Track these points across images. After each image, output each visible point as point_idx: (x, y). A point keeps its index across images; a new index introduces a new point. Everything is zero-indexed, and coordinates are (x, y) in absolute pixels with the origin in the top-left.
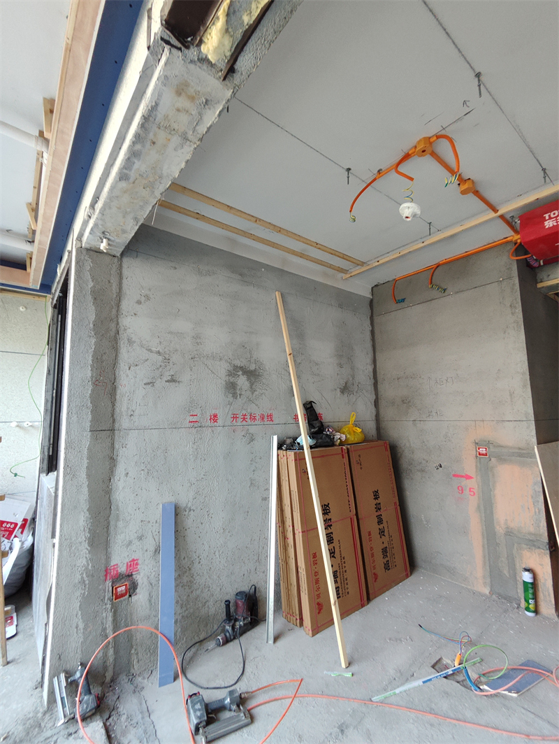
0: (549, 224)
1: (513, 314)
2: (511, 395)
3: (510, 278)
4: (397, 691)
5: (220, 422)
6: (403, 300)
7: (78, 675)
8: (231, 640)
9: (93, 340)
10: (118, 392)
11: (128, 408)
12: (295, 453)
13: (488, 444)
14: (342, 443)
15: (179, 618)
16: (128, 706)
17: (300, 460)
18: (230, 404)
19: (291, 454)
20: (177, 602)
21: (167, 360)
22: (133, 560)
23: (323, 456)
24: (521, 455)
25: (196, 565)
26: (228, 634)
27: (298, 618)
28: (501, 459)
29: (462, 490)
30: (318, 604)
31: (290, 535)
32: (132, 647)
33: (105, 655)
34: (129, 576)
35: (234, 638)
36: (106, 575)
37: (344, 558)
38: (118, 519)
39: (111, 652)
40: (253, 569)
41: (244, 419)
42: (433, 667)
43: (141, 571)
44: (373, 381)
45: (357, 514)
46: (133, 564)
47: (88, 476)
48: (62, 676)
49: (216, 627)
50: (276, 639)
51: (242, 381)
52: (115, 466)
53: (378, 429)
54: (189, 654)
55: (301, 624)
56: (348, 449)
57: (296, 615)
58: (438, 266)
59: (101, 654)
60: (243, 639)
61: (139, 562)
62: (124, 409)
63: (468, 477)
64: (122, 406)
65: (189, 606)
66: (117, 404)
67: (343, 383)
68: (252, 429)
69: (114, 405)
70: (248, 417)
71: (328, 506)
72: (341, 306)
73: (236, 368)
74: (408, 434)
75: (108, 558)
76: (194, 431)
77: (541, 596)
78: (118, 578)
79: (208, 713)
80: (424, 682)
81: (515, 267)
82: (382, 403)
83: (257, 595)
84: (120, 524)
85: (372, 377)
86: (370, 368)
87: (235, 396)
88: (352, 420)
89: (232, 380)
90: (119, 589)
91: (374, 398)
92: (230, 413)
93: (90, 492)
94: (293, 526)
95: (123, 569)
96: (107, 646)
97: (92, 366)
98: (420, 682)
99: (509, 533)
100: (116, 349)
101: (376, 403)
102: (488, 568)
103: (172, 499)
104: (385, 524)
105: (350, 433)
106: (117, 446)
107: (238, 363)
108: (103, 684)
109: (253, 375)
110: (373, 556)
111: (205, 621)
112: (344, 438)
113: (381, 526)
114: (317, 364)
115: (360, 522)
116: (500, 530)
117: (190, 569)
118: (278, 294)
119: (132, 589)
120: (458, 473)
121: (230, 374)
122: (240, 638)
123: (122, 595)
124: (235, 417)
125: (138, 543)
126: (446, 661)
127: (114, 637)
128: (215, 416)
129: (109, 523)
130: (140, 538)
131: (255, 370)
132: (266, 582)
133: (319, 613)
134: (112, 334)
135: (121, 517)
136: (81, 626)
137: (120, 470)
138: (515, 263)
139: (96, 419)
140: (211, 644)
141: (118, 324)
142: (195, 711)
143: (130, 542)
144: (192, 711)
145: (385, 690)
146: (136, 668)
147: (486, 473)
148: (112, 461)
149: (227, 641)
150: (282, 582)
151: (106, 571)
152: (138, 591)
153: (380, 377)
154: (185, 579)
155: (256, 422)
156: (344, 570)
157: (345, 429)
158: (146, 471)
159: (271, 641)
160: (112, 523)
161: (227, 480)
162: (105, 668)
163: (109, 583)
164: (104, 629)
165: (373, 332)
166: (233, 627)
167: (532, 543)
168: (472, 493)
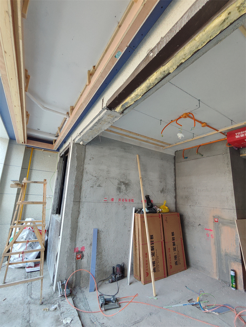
0: (237, 137)
1: (228, 167)
2: (227, 199)
3: (227, 153)
4: (173, 306)
5: (114, 201)
6: (187, 158)
7: (65, 282)
8: (114, 282)
9: (76, 172)
10: (82, 189)
11: (85, 195)
12: (141, 215)
13: (218, 217)
14: (160, 212)
15: (97, 270)
16: (80, 296)
17: (142, 217)
18: (118, 195)
19: (139, 215)
20: (96, 264)
21: (98, 179)
22: (83, 247)
23: (151, 217)
24: (231, 223)
25: (103, 252)
26: (113, 279)
27: (139, 277)
28: (224, 224)
29: (208, 235)
30: (147, 273)
31: (138, 245)
32: (81, 277)
33: (73, 278)
34: (81, 252)
35: (115, 281)
36: (74, 251)
37: (158, 257)
38: (79, 232)
39: (74, 277)
40: (123, 257)
41: (123, 201)
42: (189, 301)
43: (85, 251)
44: (174, 188)
45: (164, 240)
46: (83, 248)
47: (71, 217)
48: (60, 282)
49: (109, 276)
50: (130, 284)
51: (123, 187)
52: (79, 214)
53: (176, 207)
54: (99, 284)
55: (140, 280)
56: (162, 215)
57: (139, 276)
58: (200, 146)
59: (71, 277)
60: (119, 282)
61: (85, 248)
62: (84, 195)
63: (211, 230)
64: (83, 194)
65: (100, 266)
66: (82, 194)
67: (161, 188)
68: (126, 205)
69: (80, 194)
70: (125, 200)
71: (152, 236)
72: (162, 159)
73: (121, 182)
74: (188, 211)
75: (75, 245)
76: (105, 204)
77: (238, 282)
78: (78, 252)
79: (105, 302)
80: (183, 305)
81: (229, 149)
82: (178, 198)
83: (125, 267)
84: (80, 234)
85: (174, 187)
86: (173, 183)
87: (120, 192)
88: (165, 204)
89: (119, 186)
90: (78, 256)
91: (175, 195)
92: (118, 198)
93: (72, 222)
94: (139, 242)
95: (80, 249)
96: (73, 275)
97: (75, 181)
98: (182, 305)
99: (226, 255)
100: (82, 175)
101: (176, 197)
102: (218, 268)
103: (97, 227)
104: (176, 246)
105: (163, 209)
106: (80, 207)
107: (122, 180)
108: (71, 288)
109: (127, 185)
110: (170, 258)
111: (105, 273)
112: (160, 210)
113: (174, 247)
114: (151, 181)
115: (166, 244)
116: (223, 253)
117: (101, 253)
118: (137, 156)
119: (82, 257)
120: (207, 228)
121: (119, 184)
122: (118, 282)
123: (79, 258)
124: (120, 200)
125: (85, 241)
126: (194, 300)
127: (76, 272)
128: (113, 199)
129: (76, 233)
130: (86, 240)
131: (128, 183)
132: (128, 262)
133: (147, 276)
134: (82, 170)
135: (80, 232)
136: (66, 266)
137: (81, 216)
138: (229, 148)
139: (75, 198)
140: (107, 282)
141: (83, 167)
142: (101, 300)
143: (83, 240)
144: (100, 300)
145: (168, 305)
146: (82, 285)
147: (218, 229)
148: (79, 212)
149: (113, 282)
150: (134, 263)
151: (75, 249)
152: (84, 258)
153: (177, 187)
154: (99, 256)
155: (127, 202)
156: (158, 261)
157: (162, 207)
158: (89, 216)
159: (128, 284)
160: (77, 233)
161: (116, 222)
162: (72, 282)
163: (75, 253)
164: (73, 269)
165: (175, 169)
166: (115, 277)
167: (235, 260)
168: (212, 237)
